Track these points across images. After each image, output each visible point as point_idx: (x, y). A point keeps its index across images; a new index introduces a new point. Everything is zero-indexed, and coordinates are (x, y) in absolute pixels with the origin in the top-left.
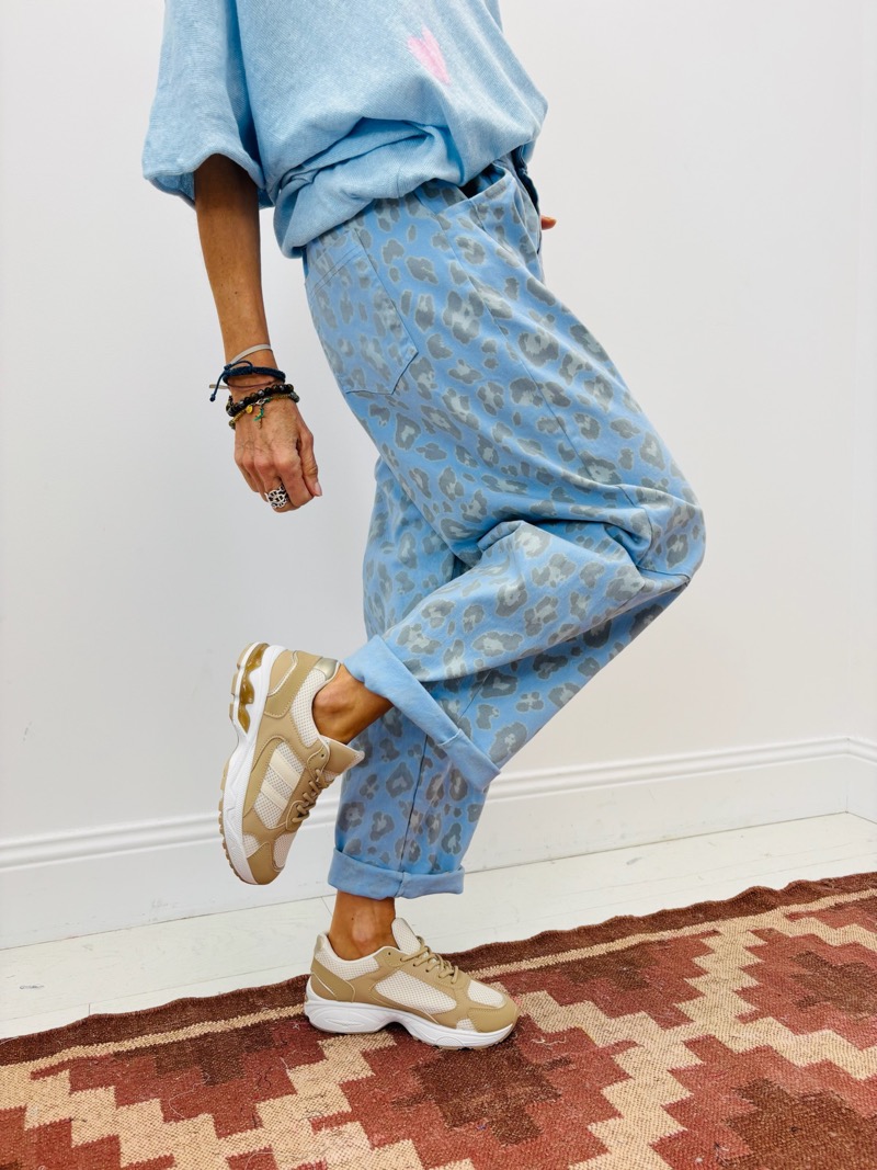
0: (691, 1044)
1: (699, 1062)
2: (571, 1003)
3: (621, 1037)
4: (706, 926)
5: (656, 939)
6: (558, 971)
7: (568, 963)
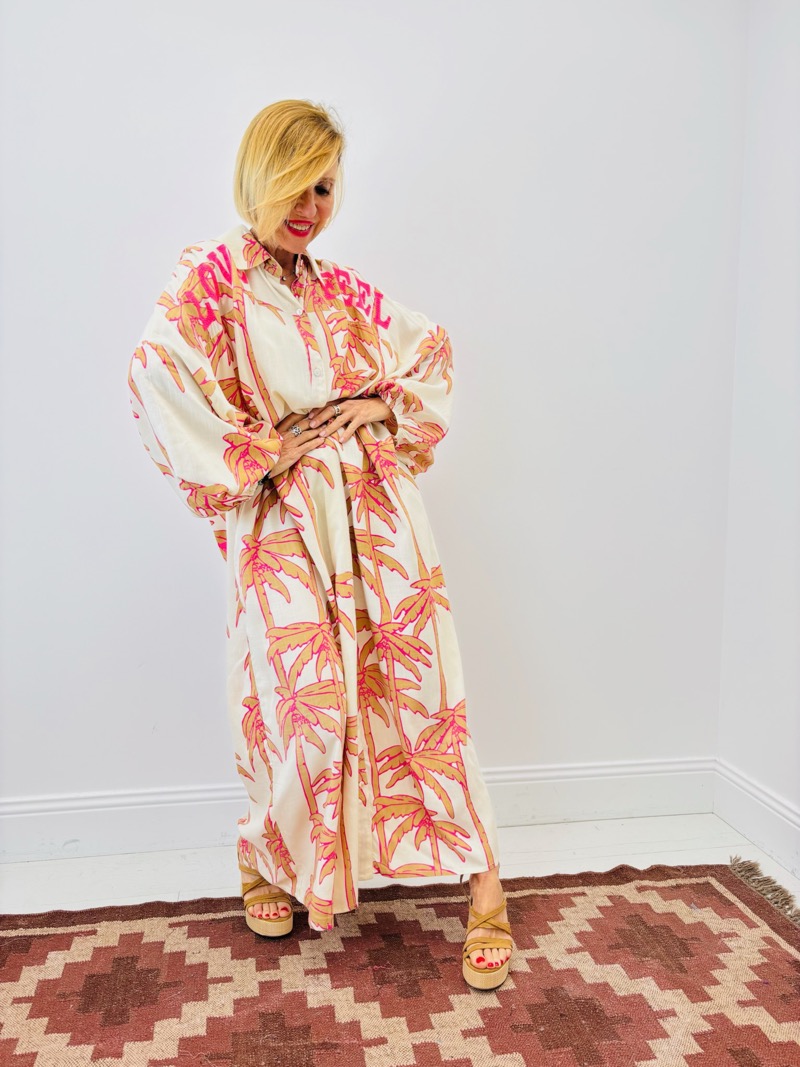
0: (528, 961)
1: (529, 971)
4: (579, 889)
5: (543, 893)
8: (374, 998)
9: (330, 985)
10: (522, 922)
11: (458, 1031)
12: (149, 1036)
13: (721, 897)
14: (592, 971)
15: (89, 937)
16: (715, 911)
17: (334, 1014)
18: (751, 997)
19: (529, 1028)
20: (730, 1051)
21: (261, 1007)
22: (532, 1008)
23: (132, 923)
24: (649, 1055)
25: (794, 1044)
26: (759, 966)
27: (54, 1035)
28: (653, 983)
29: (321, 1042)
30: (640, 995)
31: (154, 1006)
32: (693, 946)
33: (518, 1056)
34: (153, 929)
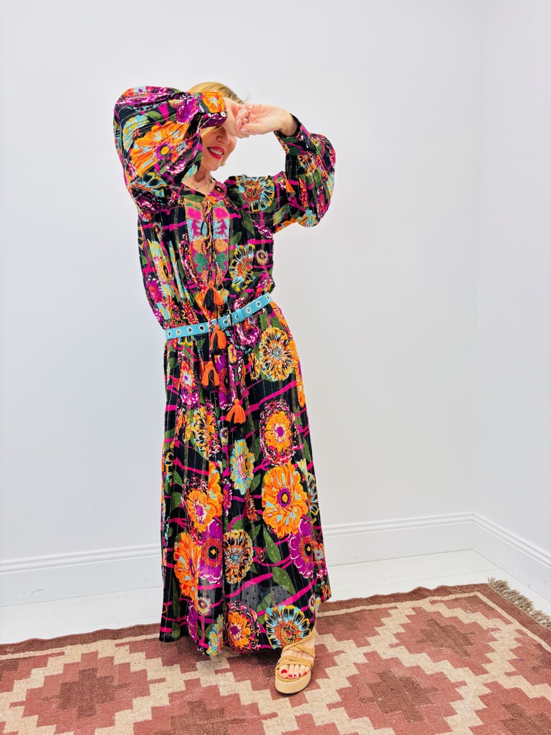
0: (366, 655)
1: (367, 661)
3: (339, 649)
4: (393, 605)
8: (265, 687)
9: (234, 679)
10: (358, 629)
11: (324, 704)
12: (112, 723)
13: (486, 605)
14: (408, 659)
15: (59, 657)
16: (483, 614)
17: (239, 699)
18: (513, 669)
19: (371, 700)
20: (504, 705)
21: (188, 698)
22: (371, 686)
23: (89, 645)
24: (452, 712)
25: (544, 698)
26: (516, 649)
27: (44, 727)
28: (449, 664)
29: (233, 719)
30: (442, 673)
31: (113, 702)
32: (472, 638)
33: (366, 719)
34: (104, 648)
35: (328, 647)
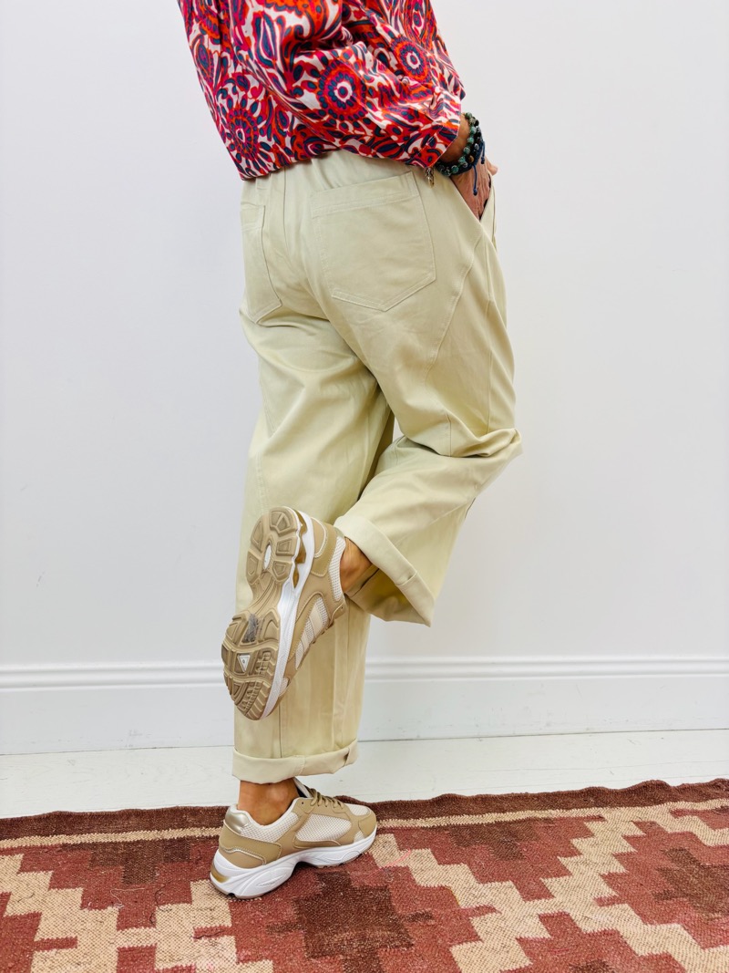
0: (544, 919)
1: (547, 936)
2: (449, 863)
3: (483, 902)
4: (593, 811)
5: (545, 816)
6: (447, 832)
7: (458, 827)
9: (235, 956)
35: (458, 895)
